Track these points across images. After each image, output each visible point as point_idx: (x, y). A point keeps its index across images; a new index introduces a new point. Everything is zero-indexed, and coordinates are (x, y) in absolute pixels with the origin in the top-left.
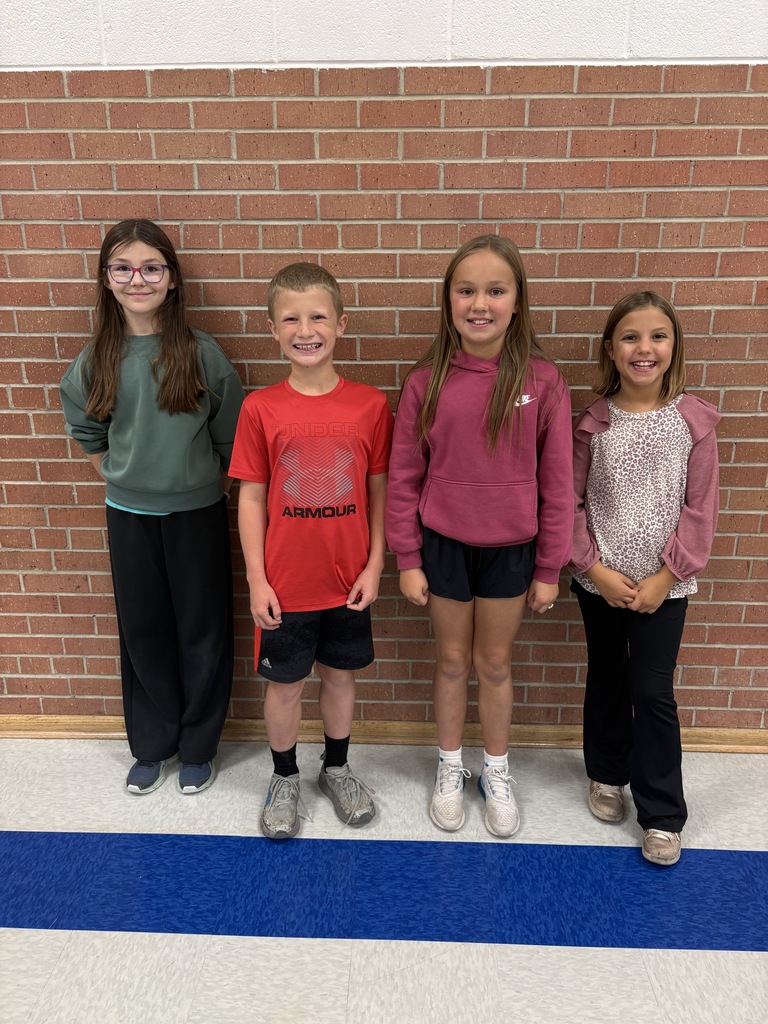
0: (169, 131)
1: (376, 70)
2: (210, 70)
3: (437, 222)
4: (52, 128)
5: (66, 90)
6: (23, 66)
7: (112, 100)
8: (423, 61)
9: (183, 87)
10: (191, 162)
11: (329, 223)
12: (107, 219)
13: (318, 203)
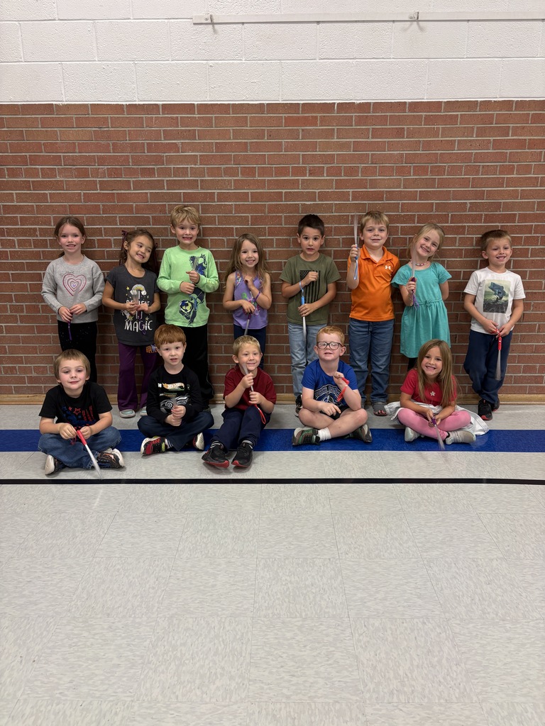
2: (469, 101)
4: (398, 125)
5: (407, 109)
6: (391, 100)
7: (426, 114)
9: (457, 108)
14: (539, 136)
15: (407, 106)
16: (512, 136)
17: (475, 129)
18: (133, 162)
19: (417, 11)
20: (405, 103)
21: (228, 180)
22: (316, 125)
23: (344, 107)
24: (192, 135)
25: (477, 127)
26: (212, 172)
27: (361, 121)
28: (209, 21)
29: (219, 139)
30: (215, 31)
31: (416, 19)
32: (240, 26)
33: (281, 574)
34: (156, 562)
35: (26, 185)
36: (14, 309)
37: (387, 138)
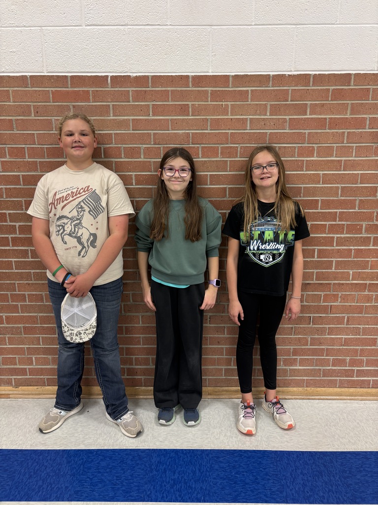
0: (238, 103)
1: (341, 74)
2: (261, 75)
3: (364, 145)
4: (182, 101)
5: (190, 84)
6: (171, 73)
7: (212, 89)
8: (364, 70)
9: (247, 83)
10: (247, 117)
11: (311, 145)
12: (203, 144)
13: (307, 136)
14: (340, 114)
15: (190, 80)
16: (310, 115)
17: (269, 107)
20: (188, 76)
22: (88, 101)
23: (119, 80)
25: (271, 105)
27: (138, 96)
37: (170, 115)
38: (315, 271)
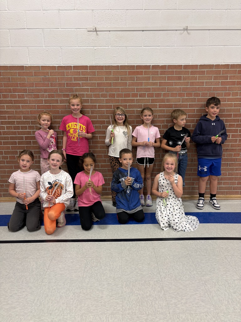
0: (201, 75)
2: (210, 65)
4: (179, 75)
5: (183, 68)
6: (175, 64)
7: (191, 70)
9: (205, 68)
10: (204, 81)
11: (229, 92)
12: (187, 92)
13: (228, 88)
16: (229, 80)
17: (213, 77)
18: (60, 91)
19: (187, 26)
20: (182, 65)
21: (103, 99)
22: (142, 75)
23: (155, 67)
24: (86, 79)
26: (95, 96)
27: (162, 73)
28: (95, 30)
29: (98, 81)
30: (97, 34)
31: (186, 29)
32: (108, 32)
33: (134, 290)
34: (73, 284)
35: (11, 102)
36: (3, 158)
37: (174, 80)
38: (230, 143)
